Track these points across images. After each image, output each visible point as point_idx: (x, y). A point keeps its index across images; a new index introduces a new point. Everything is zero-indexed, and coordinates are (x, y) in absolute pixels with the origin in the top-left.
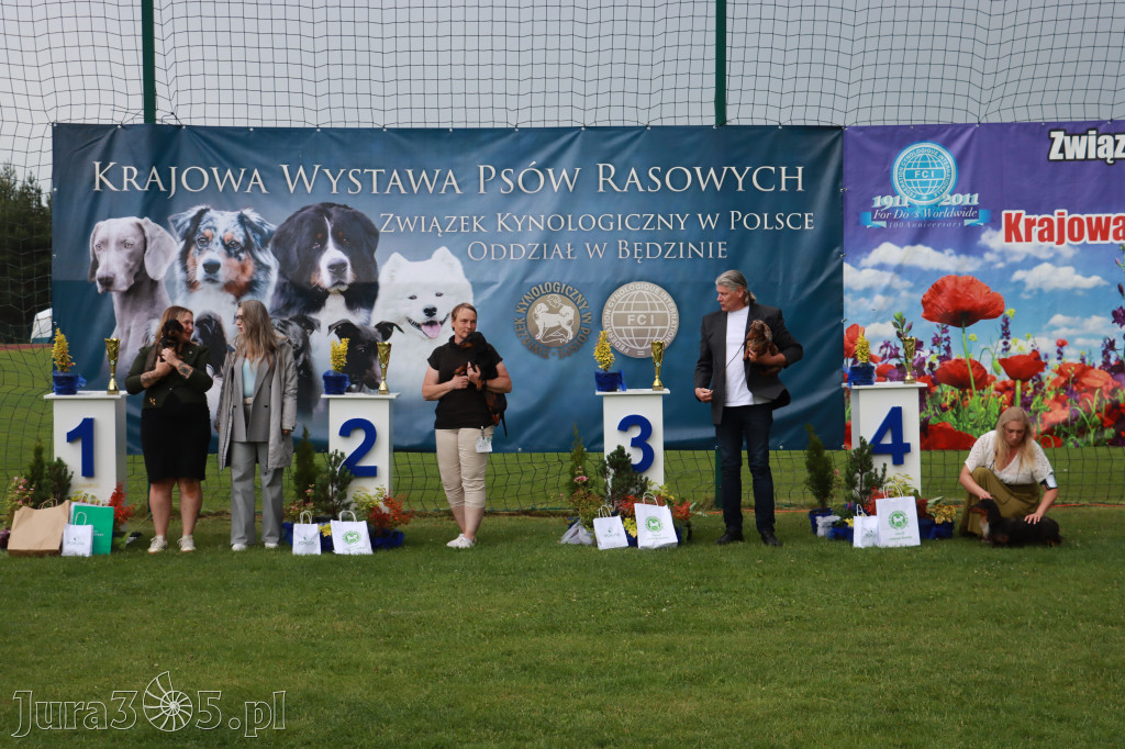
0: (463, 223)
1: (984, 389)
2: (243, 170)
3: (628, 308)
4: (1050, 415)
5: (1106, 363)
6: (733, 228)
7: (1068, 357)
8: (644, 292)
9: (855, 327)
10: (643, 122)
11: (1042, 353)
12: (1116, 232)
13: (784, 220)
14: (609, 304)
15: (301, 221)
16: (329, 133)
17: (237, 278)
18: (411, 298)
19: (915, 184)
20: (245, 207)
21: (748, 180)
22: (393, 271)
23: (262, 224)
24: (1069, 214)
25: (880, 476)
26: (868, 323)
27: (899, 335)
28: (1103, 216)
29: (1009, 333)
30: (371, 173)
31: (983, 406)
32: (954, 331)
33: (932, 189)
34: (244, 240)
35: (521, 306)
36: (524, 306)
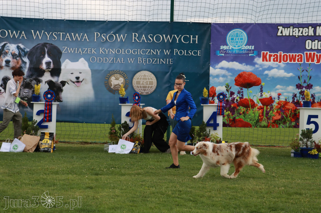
0: (89, 51)
1: (254, 108)
2: (19, 31)
3: (141, 79)
4: (275, 117)
5: (293, 101)
6: (175, 54)
7: (282, 99)
8: (146, 74)
9: (213, 87)
10: (147, 20)
11: (273, 97)
12: (298, 59)
13: (191, 52)
14: (135, 77)
15: (37, 48)
16: (47, 21)
17: (16, 65)
18: (72, 74)
19: (234, 42)
20: (19, 43)
21: (180, 40)
22: (66, 65)
23: (25, 49)
24: (283, 53)
25: (208, 133)
26: (217, 86)
27: (227, 90)
28: (294, 54)
29: (262, 91)
30: (60, 34)
31: (253, 114)
32: (245, 90)
33: (239, 44)
34: (19, 54)
35: (107, 77)
36: (108, 77)
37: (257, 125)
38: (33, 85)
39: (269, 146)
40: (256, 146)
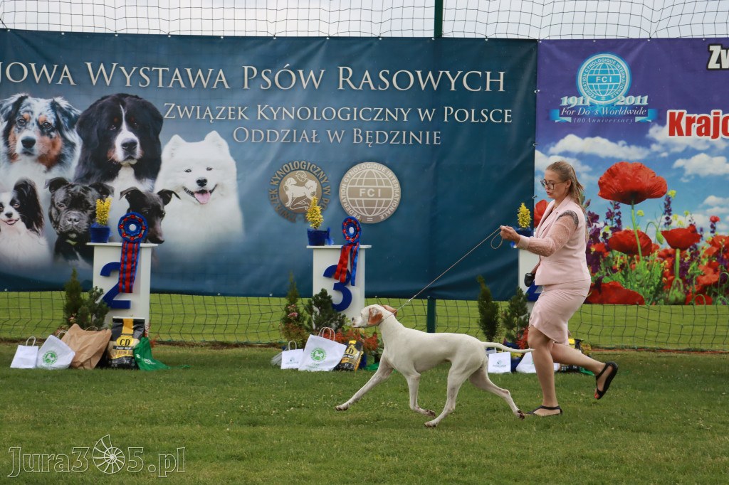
0: (230, 113)
1: (649, 255)
2: (56, 66)
3: (360, 182)
4: (704, 278)
6: (446, 120)
7: (720, 231)
8: (373, 171)
9: (543, 202)
10: (376, 34)
11: (698, 227)
13: (488, 114)
14: (345, 179)
15: (102, 107)
16: (125, 38)
17: (49, 152)
18: (187, 171)
19: (596, 87)
20: (57, 96)
21: (459, 82)
22: (173, 149)
23: (70, 109)
24: (723, 114)
29: (670, 210)
30: (158, 70)
31: (647, 270)
32: (624, 208)
33: (609, 92)
34: (55, 122)
35: (275, 180)
36: (277, 180)
37: (657, 298)
38: (91, 202)
39: (688, 350)
40: (654, 351)
